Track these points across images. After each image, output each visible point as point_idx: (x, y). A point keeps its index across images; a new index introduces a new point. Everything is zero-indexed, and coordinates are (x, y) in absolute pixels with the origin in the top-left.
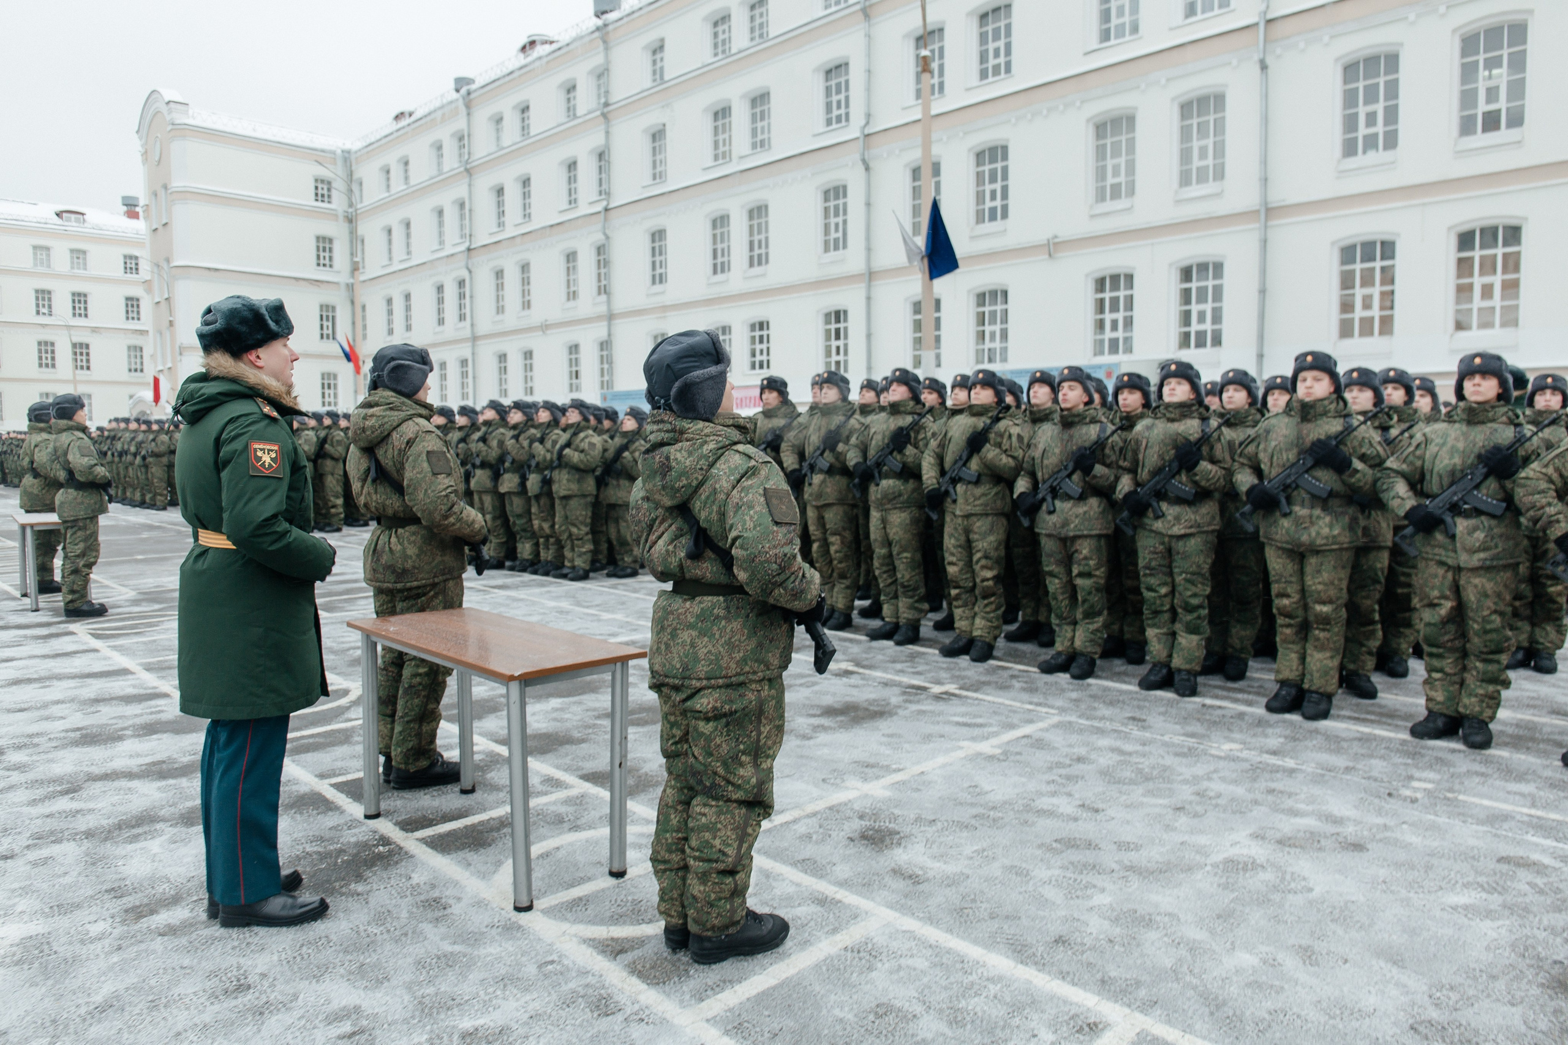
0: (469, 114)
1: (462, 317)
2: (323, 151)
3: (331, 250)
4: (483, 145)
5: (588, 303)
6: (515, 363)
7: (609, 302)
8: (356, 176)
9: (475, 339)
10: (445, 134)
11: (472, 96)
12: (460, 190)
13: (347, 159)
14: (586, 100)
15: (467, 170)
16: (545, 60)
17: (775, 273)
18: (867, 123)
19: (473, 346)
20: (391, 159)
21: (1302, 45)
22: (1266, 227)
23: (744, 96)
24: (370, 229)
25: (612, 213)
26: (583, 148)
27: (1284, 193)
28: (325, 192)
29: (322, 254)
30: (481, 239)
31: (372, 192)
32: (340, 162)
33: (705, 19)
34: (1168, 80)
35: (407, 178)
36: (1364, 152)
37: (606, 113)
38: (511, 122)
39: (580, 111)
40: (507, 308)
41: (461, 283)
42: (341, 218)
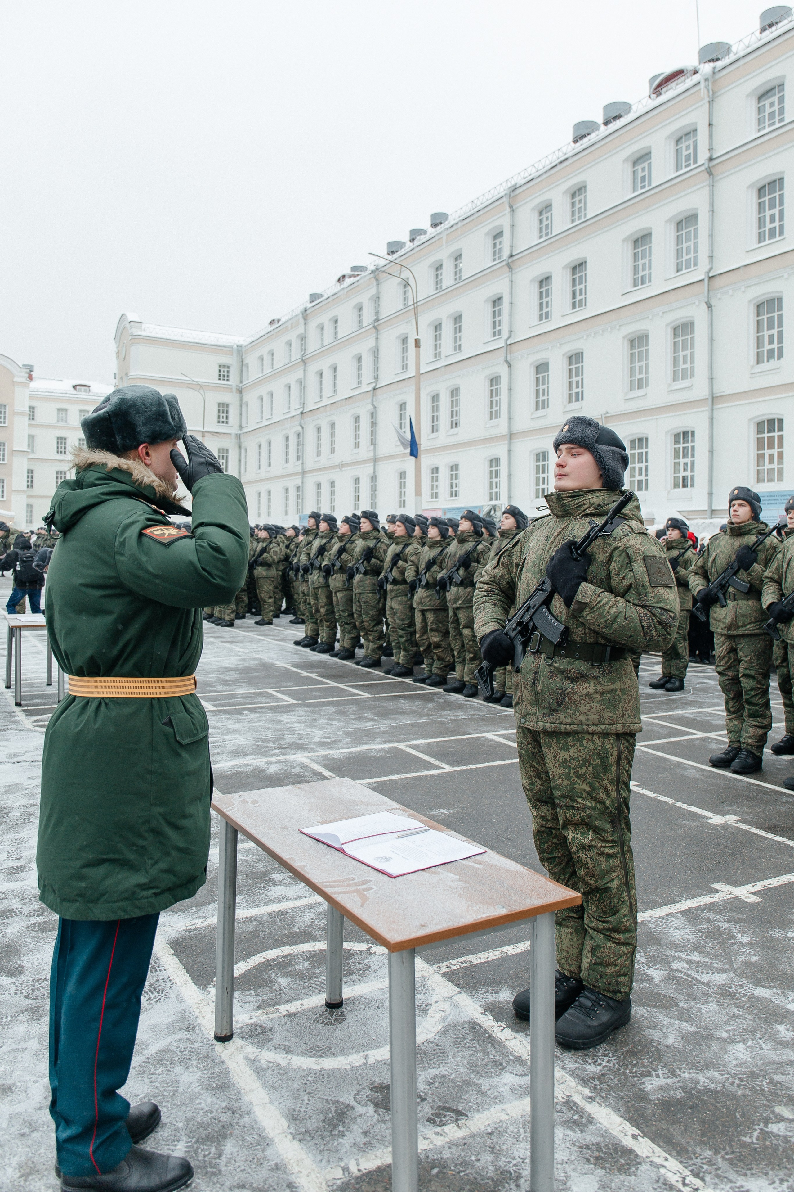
0: (306, 324)
1: (298, 458)
2: (224, 347)
3: (227, 412)
4: (313, 345)
5: (365, 452)
6: (326, 489)
7: (375, 450)
8: (245, 362)
9: (304, 473)
10: (293, 336)
11: (308, 312)
12: (299, 374)
13: (240, 351)
14: (368, 317)
15: (303, 361)
16: (346, 290)
17: (464, 433)
18: (510, 337)
19: (303, 478)
20: (264, 351)
21: (731, 292)
22: (713, 409)
23: (449, 317)
24: (251, 397)
25: (378, 391)
26: (364, 347)
27: (724, 387)
28: (226, 373)
29: (221, 415)
30: (310, 406)
31: (253, 373)
32: (235, 354)
33: (430, 266)
34: (664, 313)
35: (273, 364)
36: (768, 361)
37: (377, 326)
38: (329, 328)
39: (364, 325)
40: (322, 453)
41: (299, 435)
42: (234, 390)
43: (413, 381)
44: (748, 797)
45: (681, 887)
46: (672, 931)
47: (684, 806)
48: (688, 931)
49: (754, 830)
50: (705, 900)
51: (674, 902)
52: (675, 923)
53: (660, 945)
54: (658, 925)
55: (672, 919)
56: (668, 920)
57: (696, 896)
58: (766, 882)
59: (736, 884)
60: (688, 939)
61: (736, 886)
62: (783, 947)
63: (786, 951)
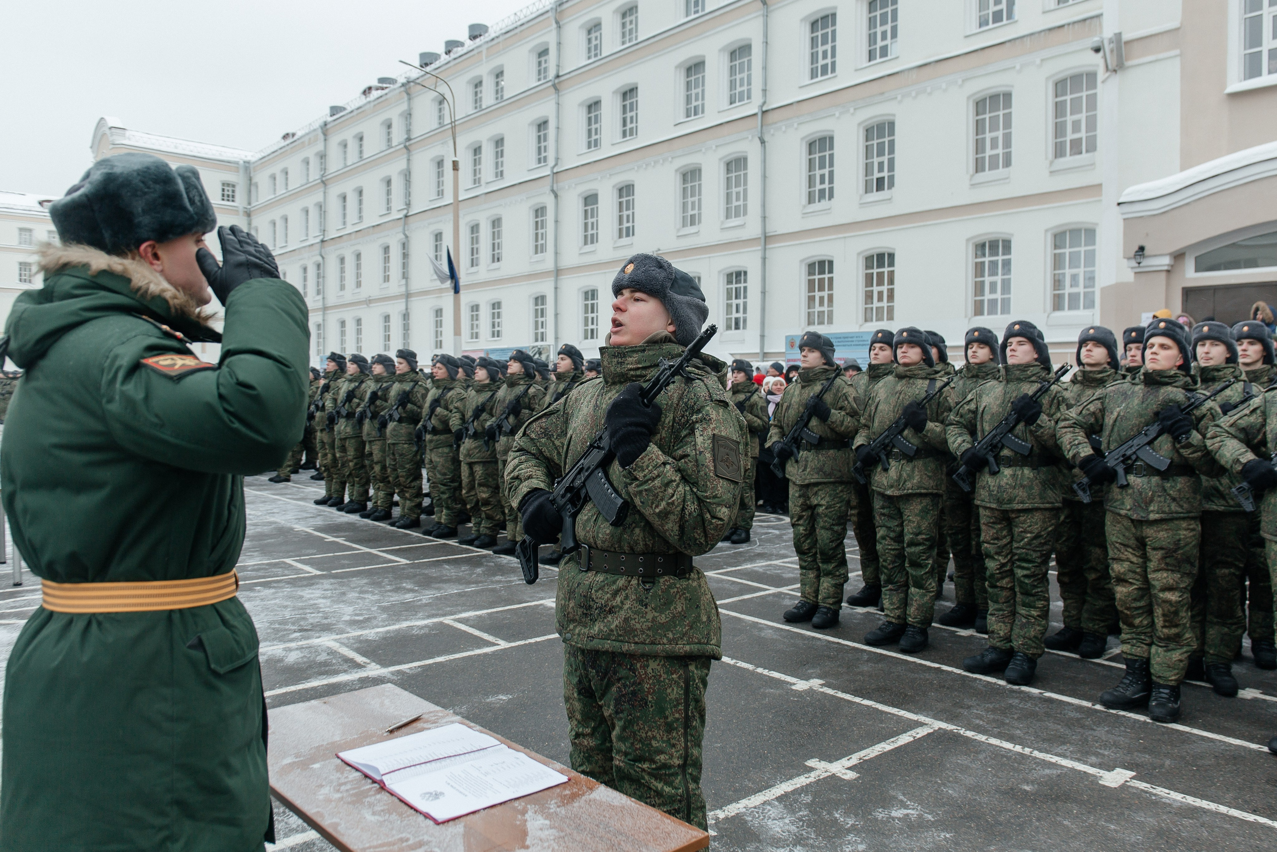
0: (325, 140)
1: (318, 293)
2: (229, 162)
4: (334, 164)
5: (395, 286)
6: (351, 327)
7: (407, 285)
8: (254, 181)
9: (325, 308)
10: (311, 153)
11: (328, 126)
12: (318, 197)
13: (247, 168)
14: (398, 136)
15: (323, 182)
16: (372, 104)
17: (506, 268)
18: (556, 165)
19: (324, 315)
20: (276, 169)
21: (784, 128)
22: (765, 249)
23: (490, 140)
24: (261, 221)
25: (411, 219)
26: (394, 169)
27: (777, 226)
28: (230, 193)
30: (332, 234)
31: (264, 194)
32: (242, 171)
33: (469, 82)
34: (717, 146)
35: (287, 184)
36: (819, 201)
37: (408, 146)
38: (353, 146)
39: (394, 144)
40: (347, 287)
41: (319, 266)
42: (241, 213)
43: (451, 208)
44: (829, 657)
45: (773, 768)
46: (770, 822)
47: (766, 672)
48: (787, 821)
49: (840, 695)
50: (801, 781)
51: (768, 787)
52: (773, 812)
53: (760, 841)
54: (754, 817)
55: (769, 807)
56: (764, 809)
57: (791, 778)
58: (862, 753)
59: (831, 759)
60: (789, 831)
61: (830, 762)
62: (889, 830)
63: (892, 835)
